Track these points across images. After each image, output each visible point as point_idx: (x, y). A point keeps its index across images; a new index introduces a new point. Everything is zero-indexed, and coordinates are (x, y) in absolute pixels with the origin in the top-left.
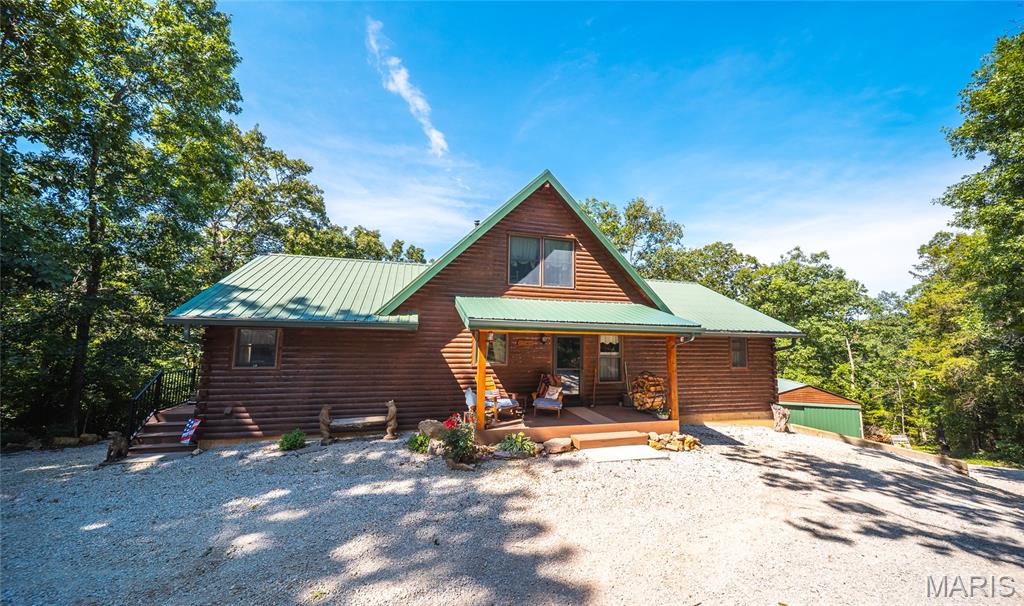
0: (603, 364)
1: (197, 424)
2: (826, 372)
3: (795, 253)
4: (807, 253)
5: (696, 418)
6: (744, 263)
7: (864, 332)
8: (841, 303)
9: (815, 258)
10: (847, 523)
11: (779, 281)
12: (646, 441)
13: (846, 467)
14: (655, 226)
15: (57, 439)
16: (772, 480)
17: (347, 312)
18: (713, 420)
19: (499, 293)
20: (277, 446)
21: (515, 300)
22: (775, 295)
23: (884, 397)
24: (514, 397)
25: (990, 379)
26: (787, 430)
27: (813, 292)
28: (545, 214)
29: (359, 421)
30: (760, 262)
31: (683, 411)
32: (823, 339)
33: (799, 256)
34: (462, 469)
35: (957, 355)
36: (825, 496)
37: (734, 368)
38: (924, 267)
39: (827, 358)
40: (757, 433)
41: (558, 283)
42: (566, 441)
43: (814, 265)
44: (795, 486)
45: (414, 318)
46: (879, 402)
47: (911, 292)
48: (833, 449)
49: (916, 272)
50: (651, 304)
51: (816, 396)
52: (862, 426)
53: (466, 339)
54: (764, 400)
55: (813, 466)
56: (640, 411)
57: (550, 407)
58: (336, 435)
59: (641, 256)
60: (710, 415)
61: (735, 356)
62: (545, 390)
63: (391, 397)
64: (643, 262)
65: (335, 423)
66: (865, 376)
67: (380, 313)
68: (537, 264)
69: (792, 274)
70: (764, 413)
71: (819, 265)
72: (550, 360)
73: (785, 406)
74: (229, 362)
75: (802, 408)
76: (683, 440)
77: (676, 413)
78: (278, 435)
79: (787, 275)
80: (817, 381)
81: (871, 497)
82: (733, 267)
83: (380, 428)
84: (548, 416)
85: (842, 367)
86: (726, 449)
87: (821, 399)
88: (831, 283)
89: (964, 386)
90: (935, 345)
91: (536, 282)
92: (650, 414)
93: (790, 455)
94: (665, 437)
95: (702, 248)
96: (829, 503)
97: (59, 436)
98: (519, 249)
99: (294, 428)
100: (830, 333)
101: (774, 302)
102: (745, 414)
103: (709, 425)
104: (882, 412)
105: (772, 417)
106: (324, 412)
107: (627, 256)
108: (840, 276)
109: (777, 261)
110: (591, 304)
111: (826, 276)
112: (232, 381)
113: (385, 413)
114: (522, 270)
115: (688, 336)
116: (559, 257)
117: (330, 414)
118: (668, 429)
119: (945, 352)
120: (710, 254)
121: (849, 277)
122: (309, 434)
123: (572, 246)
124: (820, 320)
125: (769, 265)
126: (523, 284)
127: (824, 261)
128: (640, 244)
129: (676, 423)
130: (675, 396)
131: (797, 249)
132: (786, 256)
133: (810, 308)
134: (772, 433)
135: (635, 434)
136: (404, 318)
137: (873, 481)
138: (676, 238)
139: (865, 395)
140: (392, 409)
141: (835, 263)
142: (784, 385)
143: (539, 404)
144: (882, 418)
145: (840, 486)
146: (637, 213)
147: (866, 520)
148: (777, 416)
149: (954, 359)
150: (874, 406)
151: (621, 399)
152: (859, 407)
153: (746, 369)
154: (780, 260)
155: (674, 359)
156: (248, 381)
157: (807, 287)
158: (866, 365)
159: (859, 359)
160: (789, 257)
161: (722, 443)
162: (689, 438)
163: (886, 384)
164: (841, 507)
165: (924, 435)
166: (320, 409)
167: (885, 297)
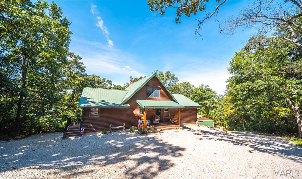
0: (165, 113)
1: (84, 129)
2: (208, 113)
3: (202, 85)
4: (205, 85)
5: (182, 124)
6: (191, 87)
7: (216, 103)
8: (211, 97)
9: (206, 87)
10: (205, 138)
11: (199, 91)
12: (174, 129)
13: (207, 131)
14: (172, 78)
15: (16, 137)
16: (195, 134)
17: (114, 104)
18: (185, 124)
19: (145, 99)
20: (101, 133)
21: (148, 101)
22: (198, 95)
23: (220, 118)
24: (149, 121)
25: (236, 114)
26: (198, 126)
27: (206, 94)
28: (154, 82)
29: (118, 127)
30: (195, 86)
31: (181, 123)
32: (207, 105)
33: (203, 86)
34: (143, 135)
35: (231, 109)
36: (203, 135)
37: (189, 114)
38: (226, 90)
39: (208, 110)
40: (193, 126)
41: (156, 97)
42: (160, 129)
43: (206, 88)
44: (198, 134)
45: (128, 105)
46: (219, 119)
47: (225, 95)
48: (206, 129)
49: (225, 91)
50: (174, 101)
51: (205, 119)
52: (213, 124)
53: (138, 109)
54: (194, 120)
55: (202, 132)
56: (173, 123)
57: (156, 123)
58: (113, 130)
59: (168, 85)
60: (185, 123)
61: (190, 111)
62: (155, 120)
63: (124, 122)
64: (169, 86)
65: (113, 128)
66: (216, 113)
67: (122, 104)
68: (152, 93)
69: (202, 90)
70: (194, 123)
71: (207, 88)
72: (155, 113)
73: (198, 121)
74: (89, 115)
75: (202, 121)
76: (181, 128)
77: (179, 123)
78: (101, 131)
79: (200, 90)
80: (205, 115)
81: (210, 135)
82: (189, 88)
83: (122, 128)
84: (156, 125)
85: (211, 111)
86: (188, 130)
87: (206, 119)
88: (209, 92)
89: (232, 116)
90: (227, 107)
91: (152, 96)
92: (175, 124)
93: (198, 130)
94: (178, 128)
95: (182, 82)
96: (203, 136)
97: (16, 136)
98: (149, 89)
99: (104, 129)
100: (209, 104)
101: (198, 96)
102: (191, 123)
103: (184, 125)
104: (219, 122)
105: (196, 123)
106: (111, 126)
107: (165, 85)
108: (211, 91)
109: (199, 87)
110: (163, 101)
111: (208, 91)
112: (89, 120)
113: (123, 125)
114: (149, 94)
115: (182, 109)
116: (157, 91)
117: (112, 126)
118: (178, 126)
119: (229, 109)
120: (184, 84)
121: (213, 90)
122: (107, 130)
123: (159, 89)
124: (207, 101)
125: (197, 88)
126: (150, 97)
127: (208, 87)
128: (168, 82)
129: (179, 125)
130: (179, 120)
131: (203, 84)
132: (200, 85)
133: (205, 98)
134: (196, 126)
135: (173, 127)
136: (127, 105)
137: (210, 133)
138: (177, 81)
139: (216, 118)
140: (124, 125)
141: (210, 88)
142: (199, 116)
143: (154, 122)
144: (219, 123)
145: (205, 134)
146: (168, 74)
147: (208, 138)
148: (197, 123)
149: (230, 110)
150: (218, 120)
151: (168, 121)
152: (213, 121)
153: (192, 114)
154: (199, 86)
155: (179, 113)
156: (93, 119)
157: (205, 93)
158: (216, 111)
159: (215, 109)
160: (201, 86)
161: (187, 129)
162: (182, 128)
163: (220, 115)
164: (204, 137)
165: (226, 126)
166: (109, 125)
167: (220, 96)
